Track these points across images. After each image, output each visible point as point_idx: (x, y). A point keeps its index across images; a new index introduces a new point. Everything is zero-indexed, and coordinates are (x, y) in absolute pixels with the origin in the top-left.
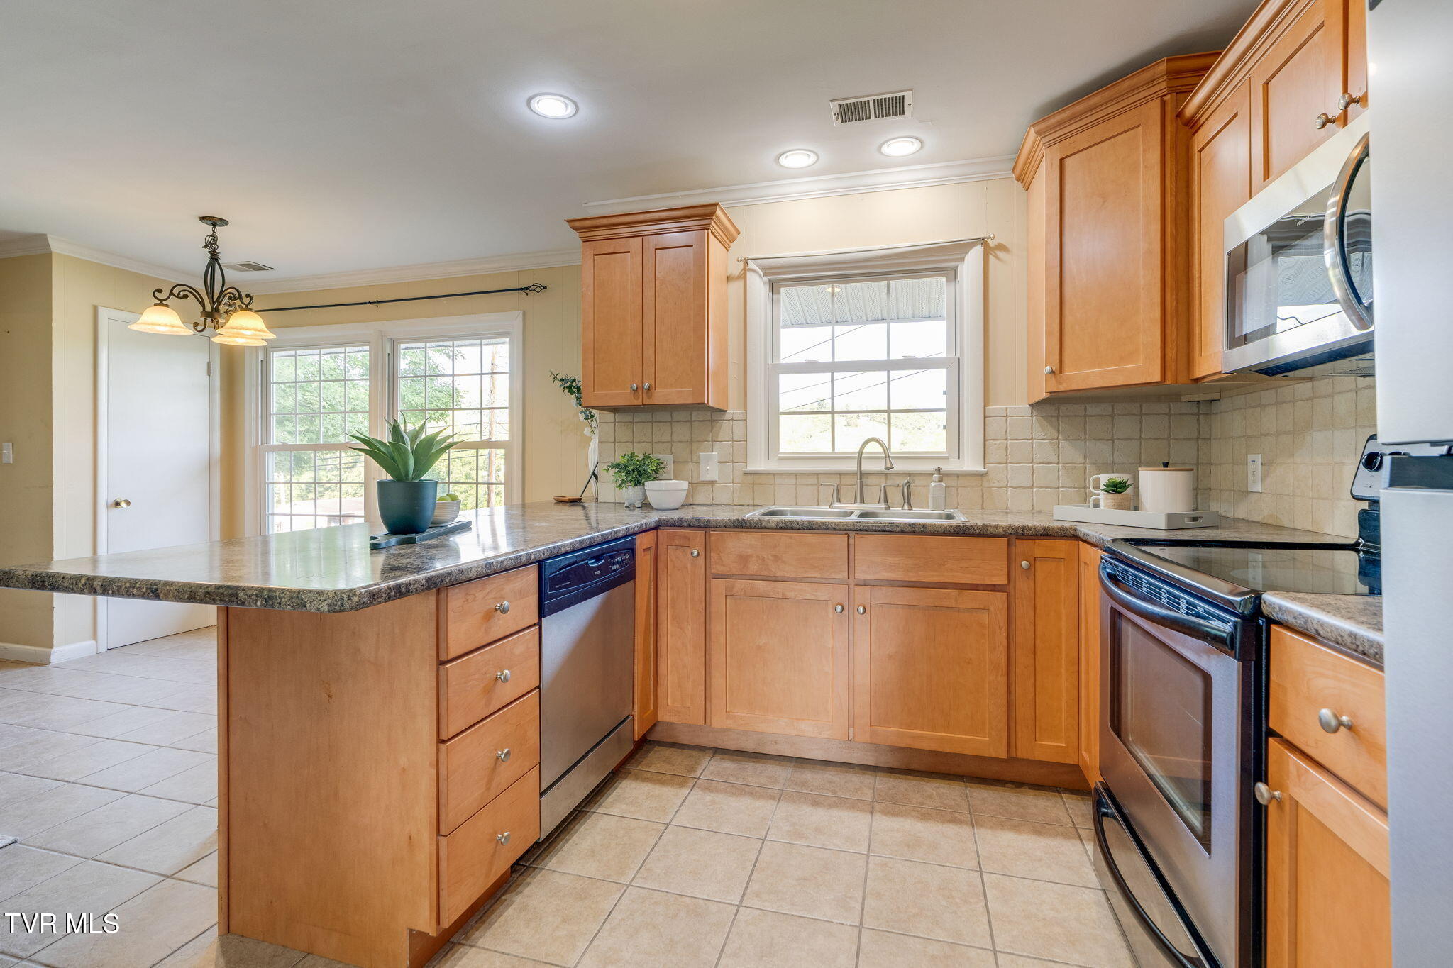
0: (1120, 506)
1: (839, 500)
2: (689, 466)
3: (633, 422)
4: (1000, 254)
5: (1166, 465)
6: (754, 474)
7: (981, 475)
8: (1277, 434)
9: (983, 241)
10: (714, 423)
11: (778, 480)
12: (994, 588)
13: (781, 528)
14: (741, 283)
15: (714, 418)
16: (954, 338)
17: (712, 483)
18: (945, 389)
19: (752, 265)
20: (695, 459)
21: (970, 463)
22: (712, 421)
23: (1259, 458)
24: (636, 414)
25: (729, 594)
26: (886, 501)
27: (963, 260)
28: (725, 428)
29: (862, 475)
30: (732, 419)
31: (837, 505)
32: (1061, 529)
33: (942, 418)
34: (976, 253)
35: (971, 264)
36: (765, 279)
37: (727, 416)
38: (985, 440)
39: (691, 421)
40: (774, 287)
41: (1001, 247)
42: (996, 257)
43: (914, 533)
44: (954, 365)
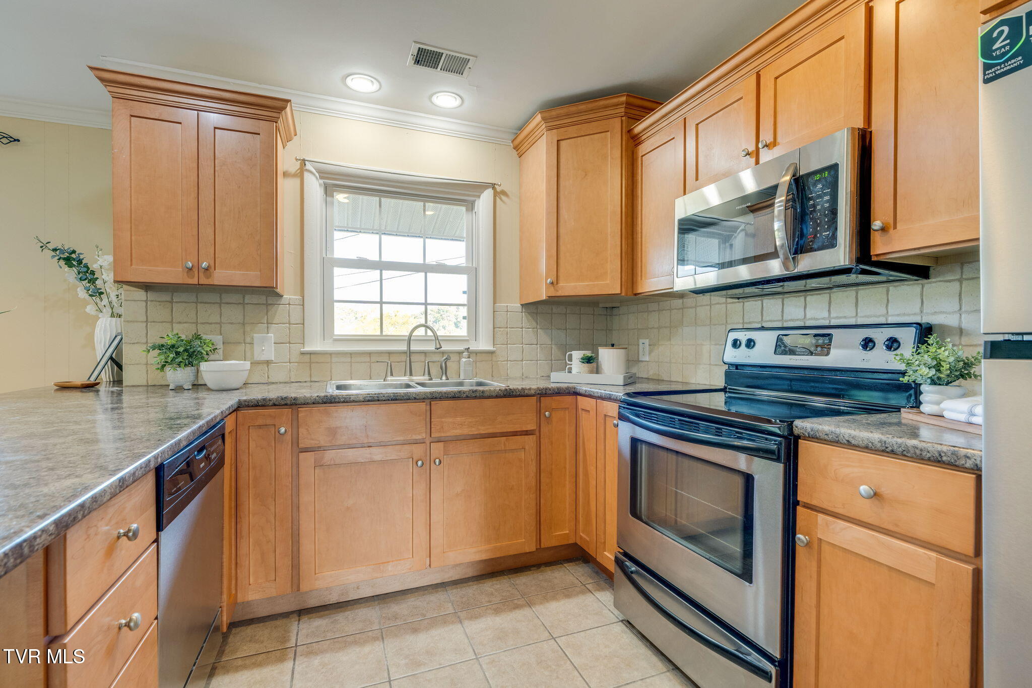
0: (591, 372)
1: (392, 375)
2: (241, 347)
3: (171, 302)
4: (503, 198)
5: (613, 345)
6: (310, 353)
7: (492, 353)
8: (659, 328)
9: (493, 186)
10: (269, 307)
11: (334, 359)
12: (527, 433)
13: (369, 401)
14: (298, 181)
15: (269, 302)
16: (471, 253)
17: (268, 363)
18: (465, 289)
19: (309, 166)
20: (248, 340)
21: (483, 344)
22: (267, 305)
23: (647, 342)
24: (175, 294)
25: (318, 465)
26: (429, 374)
27: (479, 197)
28: (280, 312)
29: (410, 353)
30: (289, 304)
31: (389, 378)
32: (567, 388)
33: (464, 311)
34: (488, 194)
35: (485, 200)
36: (321, 181)
37: (283, 301)
38: (494, 328)
39: (243, 304)
40: (329, 190)
41: (504, 193)
42: (501, 199)
43: (475, 398)
44: (472, 272)
